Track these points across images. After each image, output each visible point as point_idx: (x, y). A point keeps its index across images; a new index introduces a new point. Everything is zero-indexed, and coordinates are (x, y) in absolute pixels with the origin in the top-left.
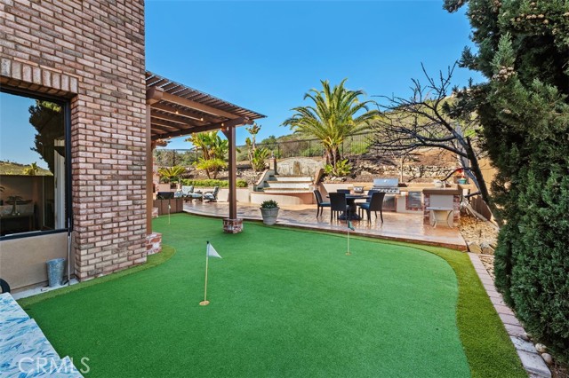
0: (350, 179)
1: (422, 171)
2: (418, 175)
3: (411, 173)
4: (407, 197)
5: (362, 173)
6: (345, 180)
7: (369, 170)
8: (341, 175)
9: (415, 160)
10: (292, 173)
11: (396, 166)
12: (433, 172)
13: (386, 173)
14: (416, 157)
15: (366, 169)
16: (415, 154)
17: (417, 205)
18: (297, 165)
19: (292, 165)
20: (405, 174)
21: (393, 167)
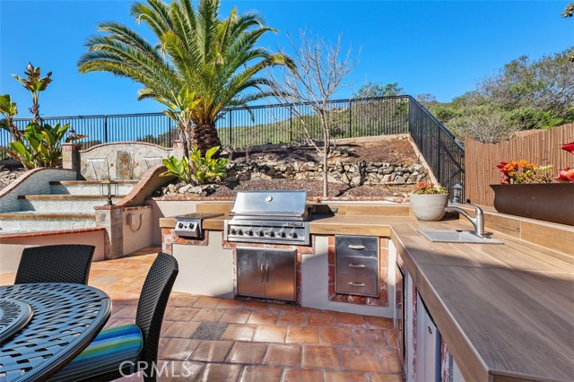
0: (224, 189)
1: (364, 173)
2: (356, 180)
3: (344, 177)
4: (331, 255)
5: (253, 176)
6: (209, 192)
7: (266, 169)
8: (205, 181)
9: (350, 155)
10: (113, 176)
11: (316, 162)
12: (383, 174)
13: (299, 176)
14: (352, 149)
15: (260, 169)
16: (350, 146)
17: (363, 288)
18: (125, 158)
19: (113, 159)
20: (332, 179)
21: (311, 164)
